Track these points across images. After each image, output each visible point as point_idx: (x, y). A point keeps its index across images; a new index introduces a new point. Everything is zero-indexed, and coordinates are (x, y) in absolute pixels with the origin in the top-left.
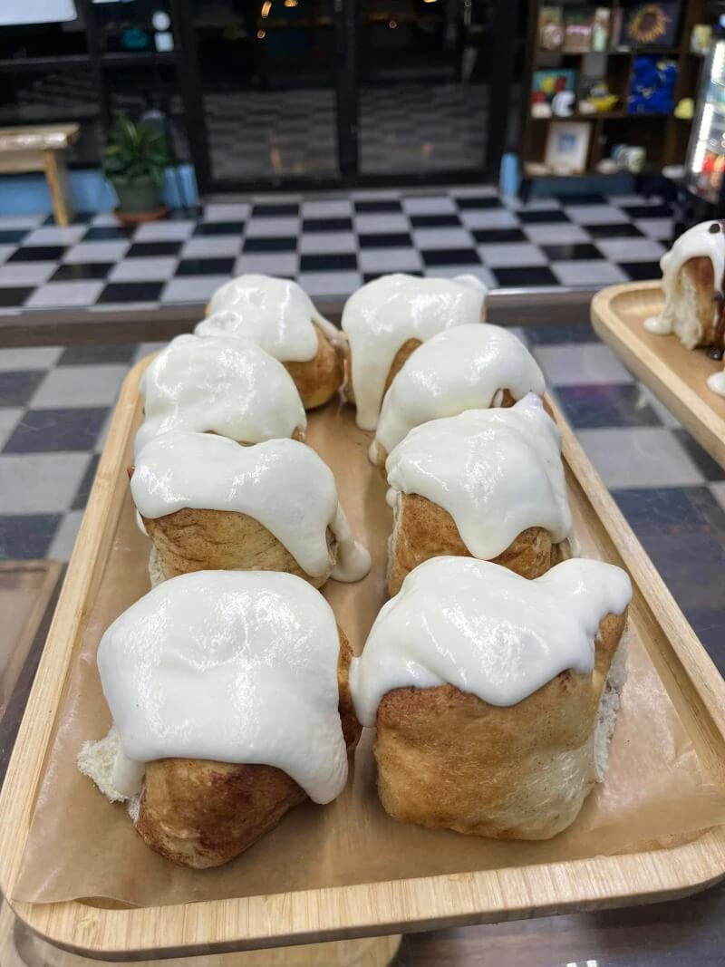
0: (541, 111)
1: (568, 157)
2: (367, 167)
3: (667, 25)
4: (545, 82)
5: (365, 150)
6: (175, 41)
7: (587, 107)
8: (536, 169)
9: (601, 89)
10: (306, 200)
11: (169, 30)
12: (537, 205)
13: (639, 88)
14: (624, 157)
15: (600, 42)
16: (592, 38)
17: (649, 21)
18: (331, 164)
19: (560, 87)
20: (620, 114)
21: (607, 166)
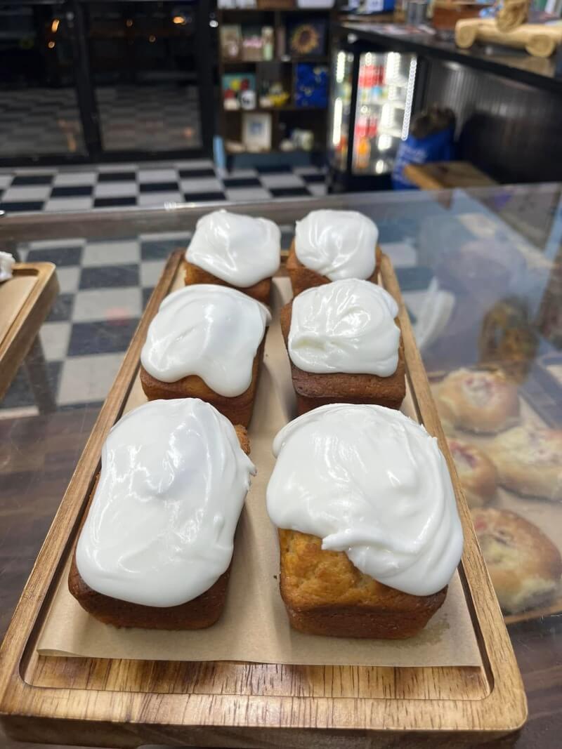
0: (231, 104)
1: (259, 139)
2: (109, 146)
3: (319, 40)
4: (233, 82)
7: (266, 102)
8: (236, 148)
9: (277, 88)
10: (60, 172)
12: (239, 174)
13: (301, 88)
14: (298, 139)
15: (268, 53)
16: (261, 50)
17: (305, 37)
19: (245, 86)
20: (292, 107)
21: (287, 146)
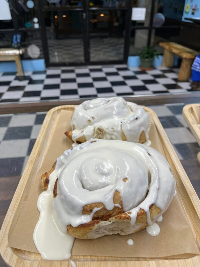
2: (92, 60)
5: (92, 55)
6: (39, 25)
10: (76, 68)
11: (38, 23)
18: (82, 59)
